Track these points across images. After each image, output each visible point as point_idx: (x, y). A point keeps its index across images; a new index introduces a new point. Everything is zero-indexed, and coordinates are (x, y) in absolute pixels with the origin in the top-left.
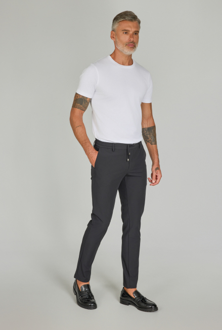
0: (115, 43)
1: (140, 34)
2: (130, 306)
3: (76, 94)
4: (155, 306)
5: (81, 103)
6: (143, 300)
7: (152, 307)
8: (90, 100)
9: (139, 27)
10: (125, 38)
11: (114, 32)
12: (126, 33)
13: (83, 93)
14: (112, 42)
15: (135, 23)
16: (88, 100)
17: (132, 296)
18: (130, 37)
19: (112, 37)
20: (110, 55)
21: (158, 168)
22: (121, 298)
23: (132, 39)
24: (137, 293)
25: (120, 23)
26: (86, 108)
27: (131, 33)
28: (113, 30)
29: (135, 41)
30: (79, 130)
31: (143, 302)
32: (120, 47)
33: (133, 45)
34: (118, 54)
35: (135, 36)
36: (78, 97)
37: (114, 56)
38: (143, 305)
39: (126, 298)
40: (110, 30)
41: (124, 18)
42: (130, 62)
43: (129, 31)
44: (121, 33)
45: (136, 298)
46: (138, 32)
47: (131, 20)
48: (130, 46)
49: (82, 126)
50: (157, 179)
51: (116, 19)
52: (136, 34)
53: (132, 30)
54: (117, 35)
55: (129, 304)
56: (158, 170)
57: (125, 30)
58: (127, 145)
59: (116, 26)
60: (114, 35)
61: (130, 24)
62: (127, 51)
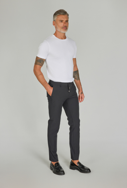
0: (56, 27)
1: (69, 22)
2: (75, 170)
3: (37, 57)
4: (89, 170)
5: (40, 62)
6: (83, 167)
7: (87, 171)
8: (45, 60)
9: (68, 18)
10: (61, 24)
11: (55, 22)
12: (61, 22)
13: (41, 56)
14: (54, 27)
15: (66, 16)
16: (44, 60)
17: (77, 164)
18: (64, 23)
19: (54, 24)
20: (54, 34)
21: (82, 93)
22: (70, 166)
23: (65, 25)
24: (79, 163)
25: (58, 16)
26: (43, 64)
27: (64, 21)
28: (54, 21)
29: (67, 25)
30: (40, 77)
31: (82, 168)
32: (59, 30)
33: (66, 28)
34: (58, 33)
35: (66, 23)
36: (38, 59)
37: (56, 34)
38: (82, 169)
39: (73, 166)
40: (52, 20)
41: (60, 13)
42: (65, 38)
43: (63, 20)
44: (59, 22)
45: (79, 166)
46: (68, 21)
47: (64, 14)
48: (64, 29)
49: (42, 74)
50: (82, 99)
51: (55, 14)
52: (67, 22)
53: (65, 20)
54: (56, 23)
55: (75, 169)
56: (82, 94)
57: (61, 20)
58: (68, 83)
59: (56, 18)
60: (55, 23)
61: (64, 16)
62: (63, 31)
